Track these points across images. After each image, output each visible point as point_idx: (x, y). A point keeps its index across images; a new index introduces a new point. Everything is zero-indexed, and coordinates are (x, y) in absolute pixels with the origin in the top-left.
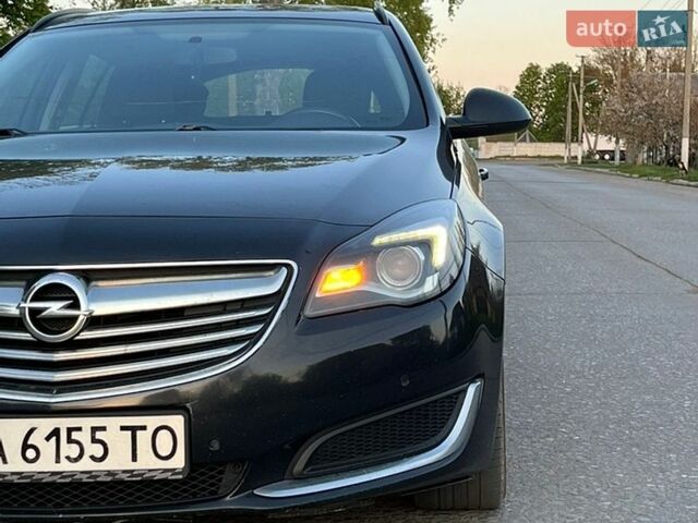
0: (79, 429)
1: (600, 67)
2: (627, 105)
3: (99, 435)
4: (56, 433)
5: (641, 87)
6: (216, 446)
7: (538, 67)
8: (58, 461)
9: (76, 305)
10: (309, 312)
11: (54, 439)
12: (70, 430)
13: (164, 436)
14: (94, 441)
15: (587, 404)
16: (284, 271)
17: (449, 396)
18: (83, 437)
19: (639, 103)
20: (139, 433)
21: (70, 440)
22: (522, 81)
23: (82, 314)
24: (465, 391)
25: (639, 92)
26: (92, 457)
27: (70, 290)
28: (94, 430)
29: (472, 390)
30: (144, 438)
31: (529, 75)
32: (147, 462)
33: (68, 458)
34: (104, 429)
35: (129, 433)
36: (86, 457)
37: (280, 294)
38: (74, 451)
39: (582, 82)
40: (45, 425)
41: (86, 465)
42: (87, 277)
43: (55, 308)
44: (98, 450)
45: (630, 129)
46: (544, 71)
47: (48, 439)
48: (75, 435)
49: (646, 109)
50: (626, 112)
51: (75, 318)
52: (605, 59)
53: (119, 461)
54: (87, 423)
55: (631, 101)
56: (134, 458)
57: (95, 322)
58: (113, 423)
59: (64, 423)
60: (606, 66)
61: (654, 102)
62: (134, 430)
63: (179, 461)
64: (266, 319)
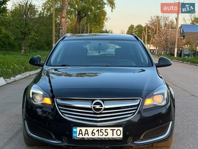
0: (103, 130)
1: (151, 26)
2: (160, 38)
3: (106, 131)
4: (98, 130)
5: (164, 33)
6: (128, 133)
7: (133, 25)
8: (98, 136)
9: (102, 106)
10: (143, 108)
11: (98, 131)
12: (101, 130)
13: (119, 131)
14: (105, 132)
15: (178, 124)
16: (139, 100)
17: (167, 124)
18: (103, 131)
19: (163, 38)
20: (114, 131)
21: (101, 132)
22: (129, 30)
23: (103, 108)
24: (170, 123)
25: (163, 35)
26: (105, 135)
27: (100, 103)
28: (105, 130)
29: (171, 123)
30: (115, 132)
31: (131, 28)
32: (115, 136)
33: (100, 135)
34: (107, 130)
35: (112, 131)
36: (104, 135)
37: (139, 104)
38: (102, 134)
39: (147, 31)
40: (96, 129)
41: (104, 136)
42: (103, 101)
43: (98, 107)
44: (106, 134)
45: (160, 45)
46: (135, 27)
47: (97, 131)
48: (102, 131)
49: (165, 40)
50: (159, 40)
51: (102, 109)
52: (152, 24)
53: (110, 136)
54: (104, 128)
55: (161, 37)
56: (113, 135)
57: (105, 109)
58: (109, 129)
59: (100, 128)
60: (152, 26)
61: (167, 38)
62: (113, 130)
63: (121, 136)
64: (136, 109)
